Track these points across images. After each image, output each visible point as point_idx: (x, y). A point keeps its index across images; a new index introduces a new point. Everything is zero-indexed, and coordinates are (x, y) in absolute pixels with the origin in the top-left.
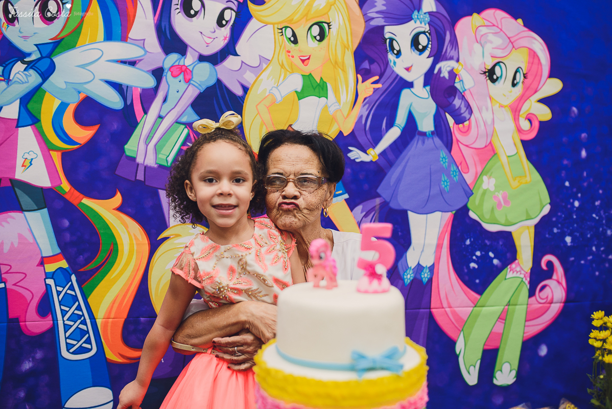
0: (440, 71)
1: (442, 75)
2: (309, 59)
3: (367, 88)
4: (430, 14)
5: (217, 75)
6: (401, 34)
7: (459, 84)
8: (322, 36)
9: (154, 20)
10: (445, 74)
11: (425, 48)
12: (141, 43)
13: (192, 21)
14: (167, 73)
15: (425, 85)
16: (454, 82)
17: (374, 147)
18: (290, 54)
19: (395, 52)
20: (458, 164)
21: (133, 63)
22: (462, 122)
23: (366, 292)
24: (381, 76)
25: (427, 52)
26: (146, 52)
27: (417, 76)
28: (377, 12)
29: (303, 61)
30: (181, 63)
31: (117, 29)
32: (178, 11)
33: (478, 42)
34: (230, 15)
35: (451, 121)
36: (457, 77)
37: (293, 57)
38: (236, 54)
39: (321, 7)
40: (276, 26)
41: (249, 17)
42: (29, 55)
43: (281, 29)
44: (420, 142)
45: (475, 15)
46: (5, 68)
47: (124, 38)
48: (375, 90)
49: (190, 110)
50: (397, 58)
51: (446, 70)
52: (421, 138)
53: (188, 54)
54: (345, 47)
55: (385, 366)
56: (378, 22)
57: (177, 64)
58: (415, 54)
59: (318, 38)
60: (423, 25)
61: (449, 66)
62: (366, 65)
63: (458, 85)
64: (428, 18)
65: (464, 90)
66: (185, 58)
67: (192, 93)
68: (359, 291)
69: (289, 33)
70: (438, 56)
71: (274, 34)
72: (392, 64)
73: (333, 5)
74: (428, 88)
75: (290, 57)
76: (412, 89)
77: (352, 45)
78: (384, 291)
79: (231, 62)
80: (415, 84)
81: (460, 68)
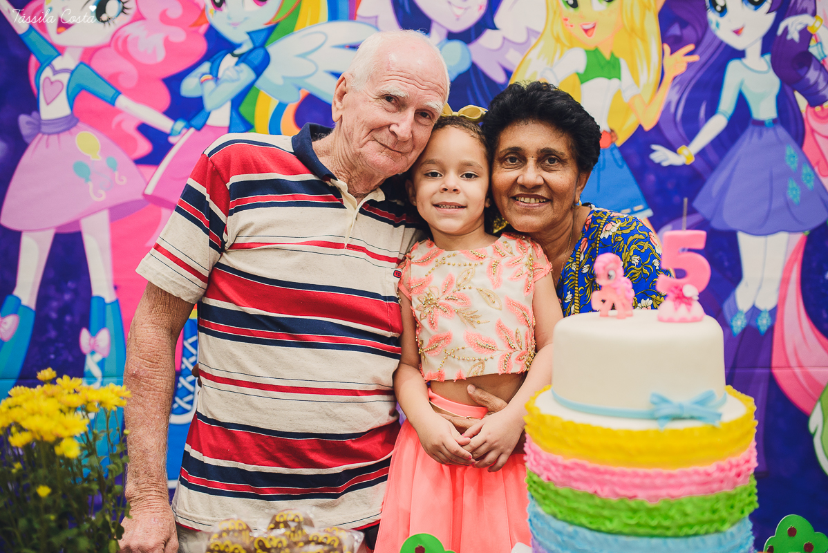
0: (786, 31)
1: (789, 37)
2: (594, 27)
3: (679, 62)
5: (471, 56)
7: (815, 48)
10: (794, 35)
12: (374, 21)
15: (763, 53)
16: (808, 46)
17: (687, 144)
18: (567, 22)
19: (719, 8)
20: (813, 164)
22: (821, 104)
23: (670, 320)
24: (698, 44)
25: (766, 6)
26: (380, 32)
27: (751, 42)
29: (586, 31)
31: (344, 5)
35: (802, 102)
36: (813, 38)
37: (572, 26)
38: (494, 28)
42: (239, 46)
44: (756, 135)
46: (213, 63)
47: (352, 16)
48: (690, 65)
50: (721, 16)
51: (796, 29)
52: (757, 129)
53: (433, 31)
54: (645, 7)
55: (695, 414)
58: (749, 9)
61: (800, 23)
62: (675, 30)
63: (814, 50)
65: (823, 56)
66: (430, 35)
68: (661, 320)
70: (783, 9)
72: (713, 26)
74: (768, 57)
75: (570, 27)
76: (744, 60)
77: (655, 5)
78: (695, 320)
79: (489, 39)
80: (748, 53)
81: (818, 24)
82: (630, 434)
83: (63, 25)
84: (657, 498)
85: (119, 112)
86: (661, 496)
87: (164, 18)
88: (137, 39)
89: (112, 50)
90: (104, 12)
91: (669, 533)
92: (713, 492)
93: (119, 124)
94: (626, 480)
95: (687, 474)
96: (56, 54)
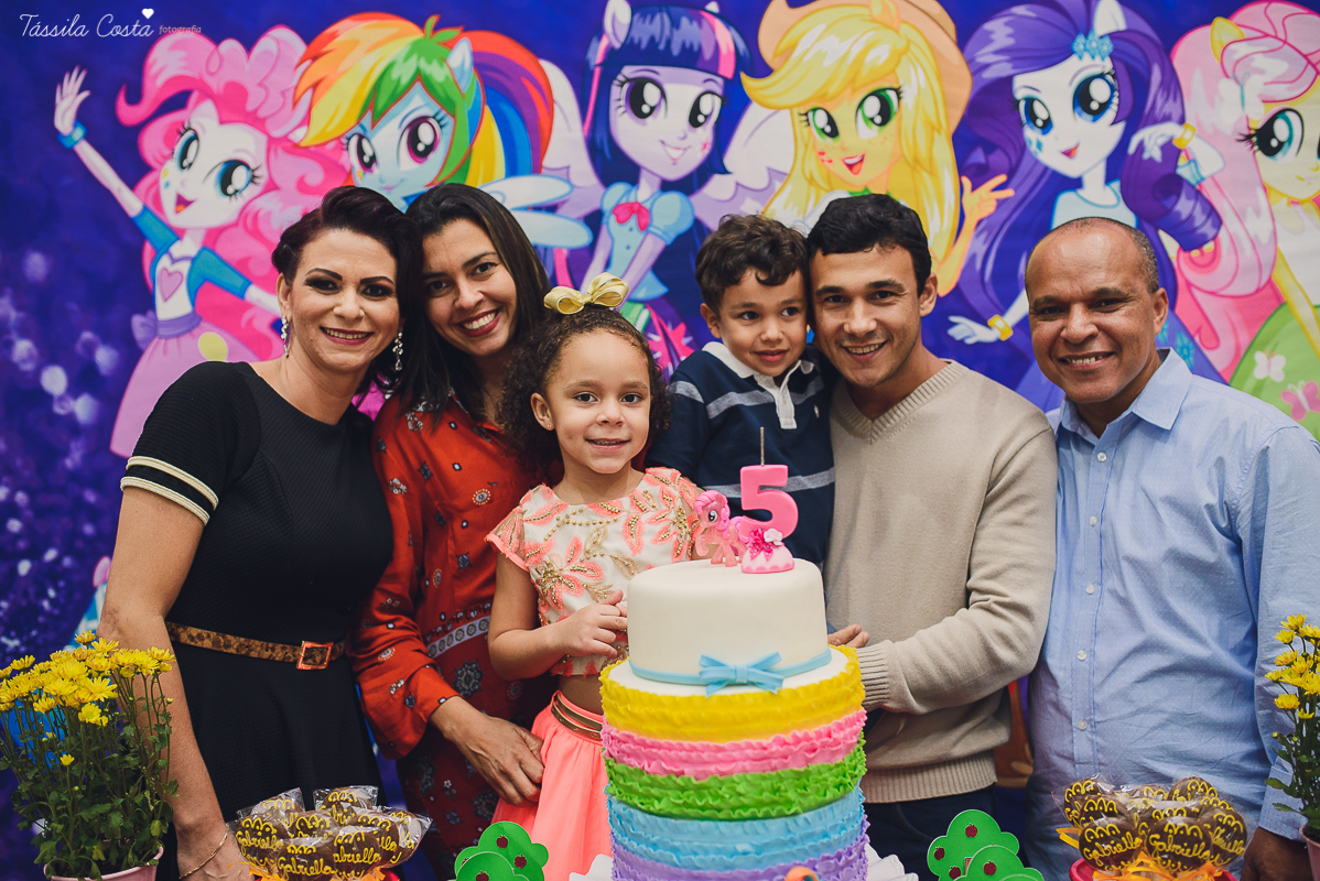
0: (1141, 147)
1: (1146, 156)
2: (861, 161)
3: (984, 201)
4: (1113, 36)
5: (693, 211)
6: (1049, 87)
7: (1187, 168)
8: (886, 113)
9: (583, 131)
10: (1154, 152)
11: (1104, 107)
12: (564, 174)
13: (645, 124)
14: (609, 218)
15: (1109, 179)
16: (1176, 166)
17: (1002, 313)
18: (824, 157)
19: (1040, 123)
20: (1192, 332)
21: (551, 208)
22: (1199, 246)
24: (1011, 174)
25: (1110, 114)
26: (573, 186)
27: (1090, 165)
28: (997, 52)
29: (850, 167)
30: (632, 199)
31: (524, 155)
32: (622, 110)
33: (1227, 76)
34: (712, 105)
35: (1171, 245)
36: (1183, 155)
37: (830, 161)
38: (724, 171)
39: (882, 60)
40: (796, 111)
41: (745, 102)
43: (806, 114)
45: (1219, 22)
47: (537, 169)
48: (1001, 203)
49: (651, 277)
50: (1044, 133)
51: (1155, 143)
53: (643, 182)
54: (933, 129)
55: (752, 679)
56: (1001, 69)
57: (624, 201)
58: (1084, 121)
59: (878, 119)
60: (1098, 60)
62: (978, 156)
63: (1184, 170)
64: (1108, 46)
65: (1199, 178)
66: (638, 188)
67: (652, 248)
69: (821, 120)
70: (1135, 117)
71: (793, 125)
72: (1033, 148)
73: (905, 53)
74: (1116, 185)
75: (827, 164)
76: (1080, 192)
77: (948, 122)
79: (717, 187)
80: (1087, 181)
81: (1188, 134)
82: (675, 702)
83: (182, 202)
84: (706, 774)
85: (249, 306)
86: (712, 774)
87: (302, 187)
88: (269, 214)
89: (240, 230)
90: (230, 183)
91: (721, 815)
92: (774, 769)
93: (250, 322)
94: (672, 754)
95: (738, 748)
96: (173, 238)
